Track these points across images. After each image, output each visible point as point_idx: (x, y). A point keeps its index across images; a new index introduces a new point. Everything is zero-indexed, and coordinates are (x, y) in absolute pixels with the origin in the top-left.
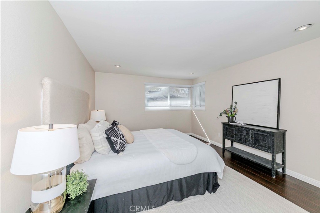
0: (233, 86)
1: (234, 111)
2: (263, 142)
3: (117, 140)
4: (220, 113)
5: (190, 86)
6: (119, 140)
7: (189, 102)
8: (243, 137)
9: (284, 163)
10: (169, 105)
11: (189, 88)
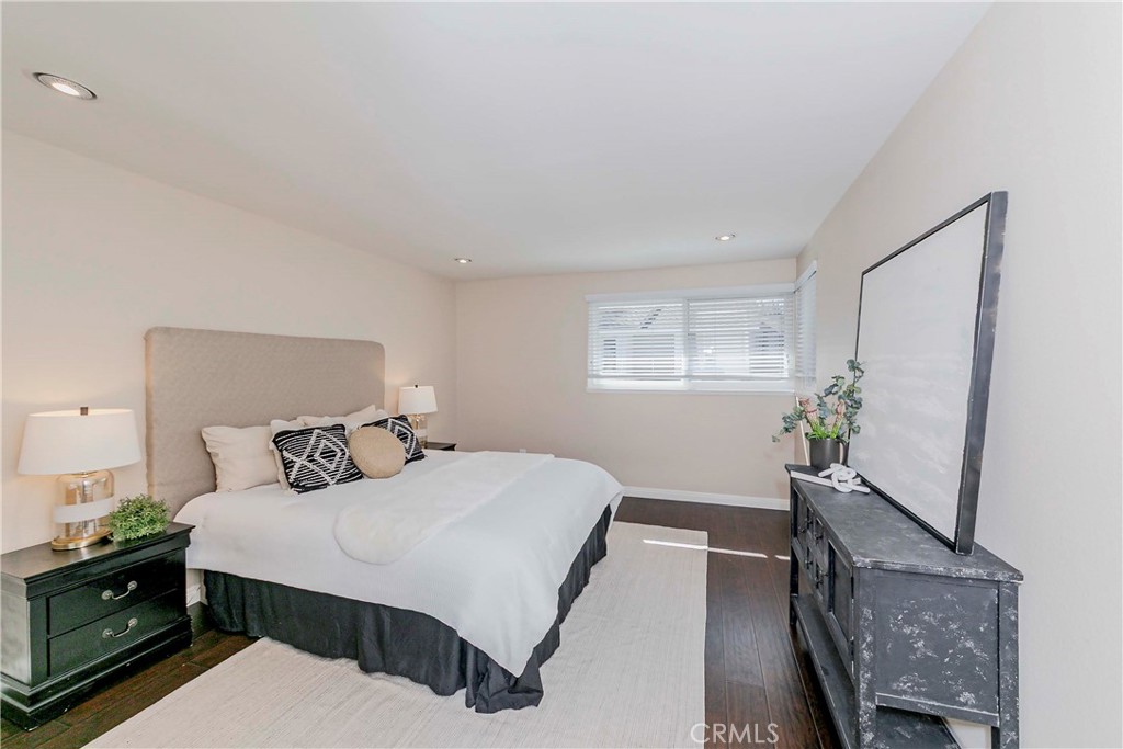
1: (837, 413)
3: (295, 459)
5: (791, 288)
6: (300, 461)
8: (814, 557)
11: (782, 295)
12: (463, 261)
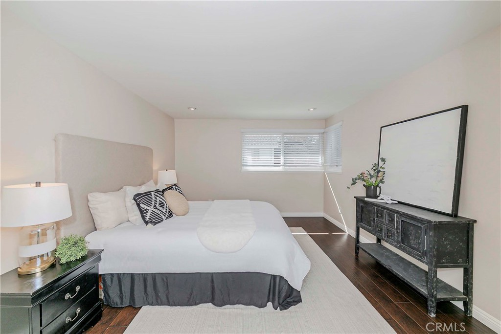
0: (381, 127)
1: (378, 176)
2: (414, 240)
3: (148, 208)
4: (353, 179)
5: (322, 131)
6: (151, 209)
7: (320, 159)
8: (384, 227)
9: (467, 292)
10: (282, 164)
11: (319, 134)
12: (192, 109)
